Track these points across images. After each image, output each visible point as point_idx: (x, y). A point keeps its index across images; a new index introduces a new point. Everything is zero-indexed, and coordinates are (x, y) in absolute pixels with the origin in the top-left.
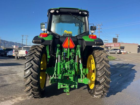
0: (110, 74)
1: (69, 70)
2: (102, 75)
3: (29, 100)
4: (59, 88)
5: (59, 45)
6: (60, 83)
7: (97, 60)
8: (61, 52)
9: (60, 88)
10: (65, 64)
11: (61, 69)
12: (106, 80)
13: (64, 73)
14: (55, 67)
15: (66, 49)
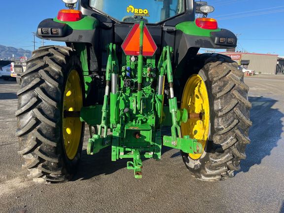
0: (249, 126)
1: (140, 113)
2: (229, 128)
3: (38, 187)
4: (114, 159)
5: (112, 46)
6: (118, 148)
7: (217, 88)
8: (118, 66)
9: (118, 158)
10: (130, 98)
11: (119, 111)
12: (238, 140)
13: (126, 122)
14: (104, 107)
15: (133, 59)
